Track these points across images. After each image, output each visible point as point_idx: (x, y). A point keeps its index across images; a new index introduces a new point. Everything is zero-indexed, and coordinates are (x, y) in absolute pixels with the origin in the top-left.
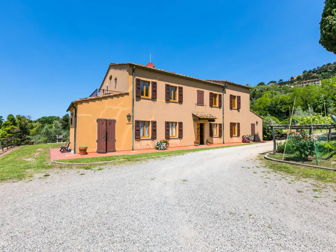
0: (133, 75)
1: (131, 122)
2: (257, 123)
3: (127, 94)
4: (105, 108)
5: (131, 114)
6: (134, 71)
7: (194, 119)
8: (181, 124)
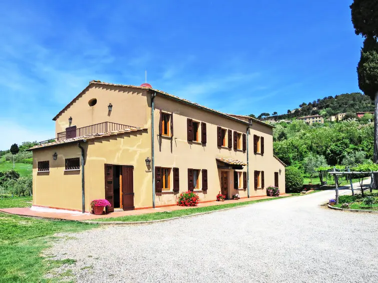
0: (151, 106)
1: (150, 170)
2: (280, 171)
3: (145, 130)
4: (120, 149)
5: (150, 158)
6: (152, 100)
7: (218, 166)
8: (205, 172)
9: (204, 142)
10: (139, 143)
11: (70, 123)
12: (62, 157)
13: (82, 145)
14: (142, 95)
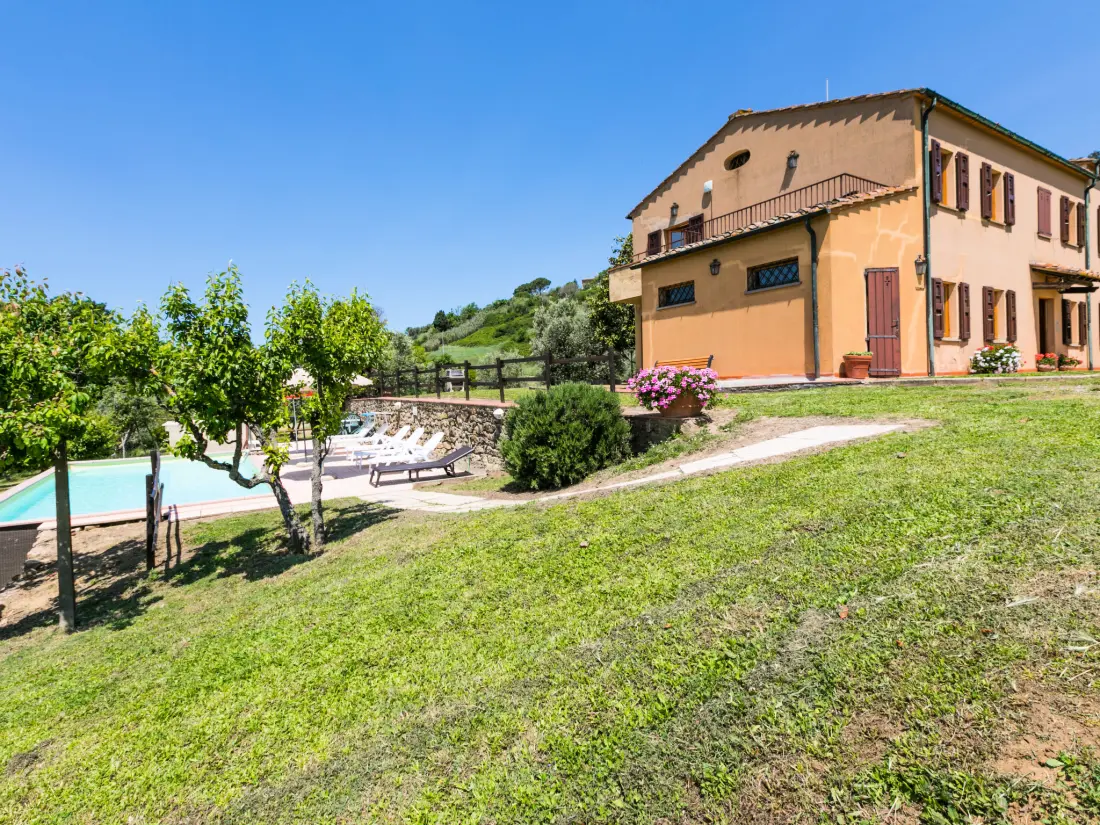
0: (922, 130)
1: (922, 285)
3: (915, 191)
4: (877, 235)
5: (923, 258)
7: (1034, 284)
8: (1011, 296)
9: (1009, 224)
10: (905, 222)
11: (674, 216)
12: (737, 265)
13: (812, 224)
14: (896, 118)
